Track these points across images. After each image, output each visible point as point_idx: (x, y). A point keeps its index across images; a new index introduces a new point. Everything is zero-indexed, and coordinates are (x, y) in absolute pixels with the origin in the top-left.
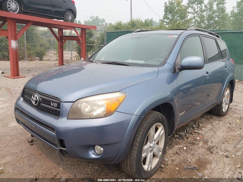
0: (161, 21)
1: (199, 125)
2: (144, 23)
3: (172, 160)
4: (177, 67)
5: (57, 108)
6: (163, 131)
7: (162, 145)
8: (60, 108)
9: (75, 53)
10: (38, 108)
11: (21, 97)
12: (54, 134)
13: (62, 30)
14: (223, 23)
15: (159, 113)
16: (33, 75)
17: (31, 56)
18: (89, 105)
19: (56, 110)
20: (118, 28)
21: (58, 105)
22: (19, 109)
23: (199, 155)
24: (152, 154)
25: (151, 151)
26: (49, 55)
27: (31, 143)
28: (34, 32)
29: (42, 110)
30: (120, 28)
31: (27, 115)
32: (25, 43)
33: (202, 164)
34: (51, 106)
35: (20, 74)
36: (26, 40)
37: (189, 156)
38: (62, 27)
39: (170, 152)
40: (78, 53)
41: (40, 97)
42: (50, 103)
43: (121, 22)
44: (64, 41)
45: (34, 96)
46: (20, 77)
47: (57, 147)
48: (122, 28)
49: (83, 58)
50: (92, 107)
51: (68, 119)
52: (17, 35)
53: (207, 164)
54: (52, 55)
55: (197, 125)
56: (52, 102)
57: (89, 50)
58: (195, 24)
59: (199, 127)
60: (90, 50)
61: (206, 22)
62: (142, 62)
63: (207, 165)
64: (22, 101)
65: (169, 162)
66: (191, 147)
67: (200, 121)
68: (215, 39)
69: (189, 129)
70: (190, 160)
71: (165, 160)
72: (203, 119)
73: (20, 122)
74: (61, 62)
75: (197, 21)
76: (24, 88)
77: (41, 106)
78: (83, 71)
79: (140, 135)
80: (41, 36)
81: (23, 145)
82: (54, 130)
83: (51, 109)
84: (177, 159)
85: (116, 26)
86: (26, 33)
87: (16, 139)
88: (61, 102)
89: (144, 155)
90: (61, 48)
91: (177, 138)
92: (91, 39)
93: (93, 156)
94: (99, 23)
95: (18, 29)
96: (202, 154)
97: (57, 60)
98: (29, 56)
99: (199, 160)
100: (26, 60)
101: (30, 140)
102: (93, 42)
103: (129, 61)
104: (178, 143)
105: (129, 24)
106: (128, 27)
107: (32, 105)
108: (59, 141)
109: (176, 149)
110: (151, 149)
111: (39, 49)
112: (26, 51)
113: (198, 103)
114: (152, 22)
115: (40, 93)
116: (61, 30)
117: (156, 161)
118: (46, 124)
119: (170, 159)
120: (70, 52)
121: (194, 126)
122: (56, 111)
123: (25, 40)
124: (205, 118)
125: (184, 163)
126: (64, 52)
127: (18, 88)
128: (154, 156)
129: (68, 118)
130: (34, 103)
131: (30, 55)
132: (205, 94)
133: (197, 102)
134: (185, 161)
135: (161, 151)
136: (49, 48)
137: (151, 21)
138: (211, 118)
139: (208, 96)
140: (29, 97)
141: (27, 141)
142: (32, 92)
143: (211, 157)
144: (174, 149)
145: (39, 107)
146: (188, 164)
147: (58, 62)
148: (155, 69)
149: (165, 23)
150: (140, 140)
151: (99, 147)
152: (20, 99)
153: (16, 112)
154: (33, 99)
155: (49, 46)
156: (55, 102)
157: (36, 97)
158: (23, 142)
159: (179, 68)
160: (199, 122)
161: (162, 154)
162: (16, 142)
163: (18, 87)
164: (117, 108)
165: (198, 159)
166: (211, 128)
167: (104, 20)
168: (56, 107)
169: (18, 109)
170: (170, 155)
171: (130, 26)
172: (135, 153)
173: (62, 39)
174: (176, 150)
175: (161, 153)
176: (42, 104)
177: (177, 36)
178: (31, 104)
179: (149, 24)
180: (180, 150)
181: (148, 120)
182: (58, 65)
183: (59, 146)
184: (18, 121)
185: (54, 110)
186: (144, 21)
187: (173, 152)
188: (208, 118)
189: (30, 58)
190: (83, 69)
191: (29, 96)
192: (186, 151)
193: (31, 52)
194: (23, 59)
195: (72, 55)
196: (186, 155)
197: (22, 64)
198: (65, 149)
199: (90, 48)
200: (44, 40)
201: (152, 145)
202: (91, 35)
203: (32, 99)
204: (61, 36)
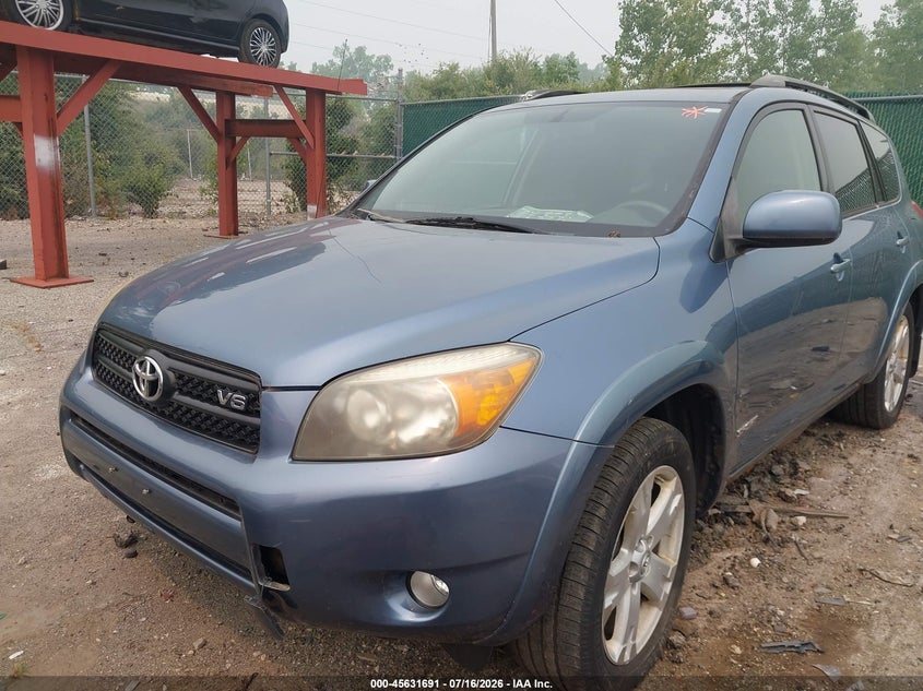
0: (610, 61)
1: (795, 466)
2: (544, 70)
3: (711, 613)
4: (728, 237)
5: (246, 412)
6: (678, 497)
7: (672, 554)
8: (257, 414)
9: (281, 189)
10: (162, 414)
11: (87, 365)
12: (237, 523)
13: (232, 96)
14: (845, 68)
15: (665, 424)
16: (123, 271)
17: (112, 198)
18: (384, 400)
19: (239, 422)
20: (446, 91)
21: (248, 402)
22: (77, 415)
23: (818, 590)
24: (636, 592)
25: (634, 580)
26: (181, 196)
27: (130, 550)
28: (121, 108)
29: (179, 421)
30: (453, 91)
31: (114, 441)
32: (89, 149)
33: (834, 627)
34: (217, 403)
35: (72, 271)
36: (92, 139)
37: (776, 594)
38: (231, 86)
39: (696, 578)
40: (293, 187)
41: (170, 369)
42: (216, 393)
43: (455, 67)
44: (238, 139)
45: (141, 364)
46: (68, 281)
47: (251, 580)
48: (459, 90)
49: (315, 208)
50: (392, 409)
51: (294, 459)
52: (58, 115)
53: (853, 628)
54: (193, 198)
55: (787, 465)
56: (223, 387)
57: (335, 176)
58: (740, 71)
59: (796, 472)
60: (340, 173)
61: (781, 63)
62: (582, 217)
63: (853, 633)
64: (90, 383)
65: (701, 623)
66: (778, 558)
67: (796, 449)
68: (856, 122)
69: (759, 480)
70: (782, 613)
71: (682, 613)
72: (810, 442)
73: (82, 466)
74: (231, 222)
75: (747, 59)
76: (100, 329)
77: (175, 405)
78: (318, 259)
79: (597, 520)
80: (149, 125)
81: (95, 558)
82: (236, 509)
83: (220, 419)
84: (732, 610)
85: (437, 82)
86: (91, 111)
87: (70, 533)
88: (265, 388)
89: (608, 601)
90: (229, 169)
91: (716, 522)
92: (345, 133)
93: (408, 617)
94: (369, 71)
95: (59, 98)
96: (828, 587)
97: (211, 214)
98: (105, 199)
99: (819, 611)
100: (90, 214)
101: (125, 537)
102: (352, 144)
103: (526, 213)
104: (725, 542)
105: (488, 73)
106: (483, 87)
107: (134, 400)
108: (259, 555)
109: (719, 568)
110: (633, 574)
111: (140, 173)
112: (91, 181)
113: (786, 383)
114: (574, 65)
115: (169, 351)
116: (226, 98)
117: (651, 619)
118: (200, 480)
119: (699, 606)
120: (261, 186)
121: (778, 469)
122: (243, 425)
123: (88, 138)
124: (814, 435)
125: (760, 624)
126: (240, 185)
127: (65, 326)
128: (644, 598)
129: (296, 456)
130: (142, 391)
131: (106, 194)
132: (805, 348)
133: (782, 379)
134: (764, 617)
135: (669, 580)
136: (177, 170)
137: (571, 62)
138: (840, 436)
139: (818, 355)
140: (121, 368)
141: (111, 541)
142: (132, 345)
143: (865, 599)
144: (710, 567)
145: (165, 409)
146: (777, 628)
147: (215, 222)
148: (644, 245)
149: (624, 70)
150: (598, 542)
151: (428, 578)
152: (81, 375)
153: (65, 428)
154: (137, 377)
155: (181, 163)
156: (235, 390)
157: (154, 366)
158: (95, 543)
159: (736, 241)
160: (793, 454)
161: (671, 590)
162: (68, 545)
163: (64, 320)
164: (505, 412)
165: (813, 609)
166: (843, 478)
167: (387, 59)
168: (242, 408)
169: (74, 416)
170: (698, 591)
171: (490, 83)
172: (577, 594)
173: (230, 132)
174: (721, 571)
175: (668, 587)
176: (177, 396)
177: (718, 111)
178: (128, 397)
179: (566, 72)
180: (737, 571)
181: (628, 458)
182: (217, 233)
183: (260, 575)
184: (74, 463)
185: (232, 422)
186: (541, 62)
187: (709, 577)
188: (825, 436)
189: (108, 208)
190: (319, 249)
191: (119, 363)
192: (761, 573)
193: (111, 184)
194: (79, 210)
195: (269, 196)
196: (764, 589)
197: (77, 233)
198: (284, 588)
199: (339, 166)
200: (159, 139)
201: (636, 557)
202: (343, 117)
203: (134, 377)
204: (226, 120)
